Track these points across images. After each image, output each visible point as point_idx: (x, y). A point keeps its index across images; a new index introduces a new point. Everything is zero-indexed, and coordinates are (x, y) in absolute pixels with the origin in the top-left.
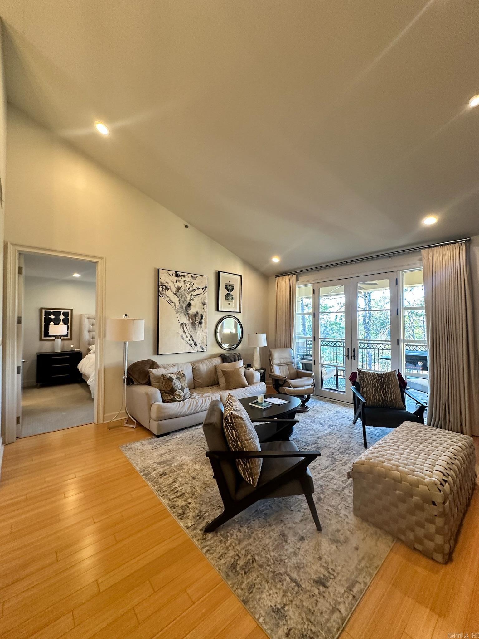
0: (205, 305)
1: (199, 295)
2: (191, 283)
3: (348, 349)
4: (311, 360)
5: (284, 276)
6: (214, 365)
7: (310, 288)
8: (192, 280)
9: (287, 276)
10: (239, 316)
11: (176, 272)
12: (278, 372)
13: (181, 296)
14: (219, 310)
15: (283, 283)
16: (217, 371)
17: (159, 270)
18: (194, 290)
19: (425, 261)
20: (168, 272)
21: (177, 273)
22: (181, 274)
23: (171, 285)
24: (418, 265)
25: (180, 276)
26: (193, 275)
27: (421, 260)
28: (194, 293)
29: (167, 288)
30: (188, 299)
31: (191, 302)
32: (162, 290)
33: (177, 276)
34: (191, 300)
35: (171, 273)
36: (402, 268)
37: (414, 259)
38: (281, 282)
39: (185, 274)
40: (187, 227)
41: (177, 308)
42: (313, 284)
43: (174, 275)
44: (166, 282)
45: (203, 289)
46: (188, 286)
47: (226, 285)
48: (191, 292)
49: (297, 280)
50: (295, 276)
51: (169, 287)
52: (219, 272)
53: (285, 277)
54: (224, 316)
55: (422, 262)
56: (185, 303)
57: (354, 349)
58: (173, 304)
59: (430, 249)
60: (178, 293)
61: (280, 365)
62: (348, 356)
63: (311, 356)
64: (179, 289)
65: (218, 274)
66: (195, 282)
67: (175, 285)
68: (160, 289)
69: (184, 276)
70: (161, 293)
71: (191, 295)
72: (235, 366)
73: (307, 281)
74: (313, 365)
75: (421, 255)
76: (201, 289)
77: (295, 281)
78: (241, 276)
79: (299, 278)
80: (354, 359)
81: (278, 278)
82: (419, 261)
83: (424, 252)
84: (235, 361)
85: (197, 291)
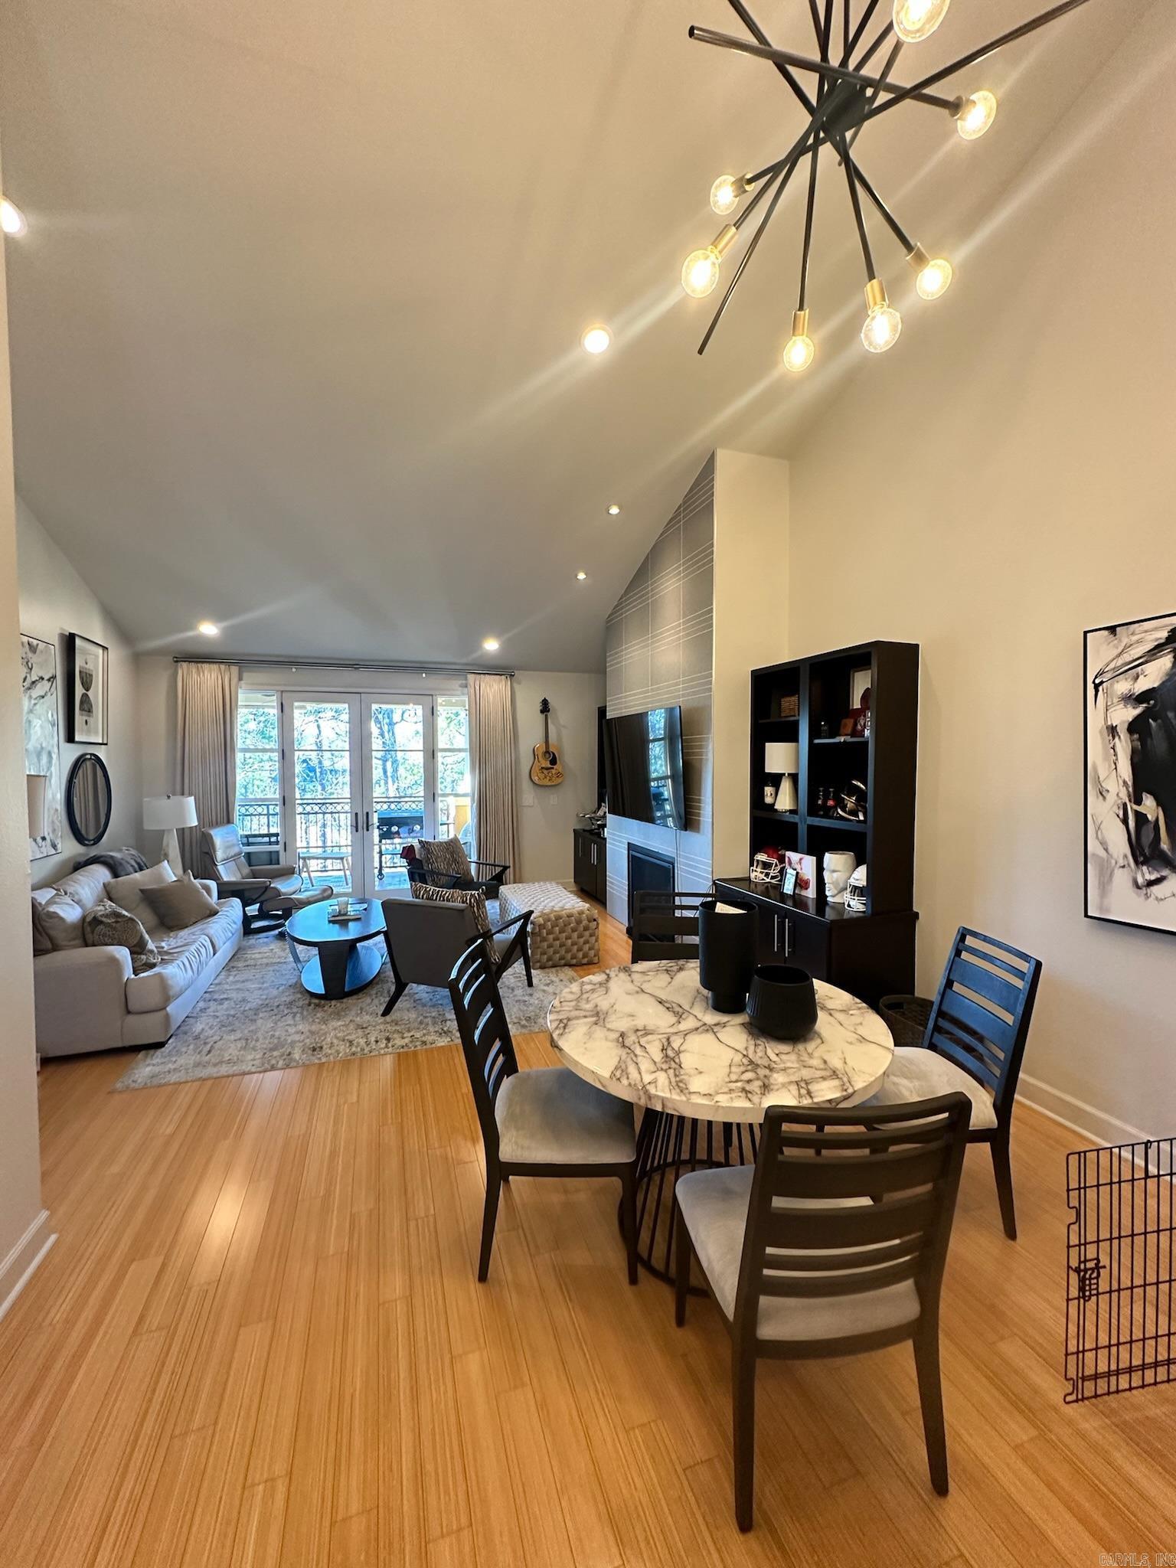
0: (54, 725)
1: (43, 697)
2: (27, 663)
3: (356, 814)
4: (277, 843)
5: (203, 662)
8: (30, 655)
9: (215, 667)
10: (103, 755)
12: (225, 874)
14: (77, 738)
15: (207, 680)
18: (33, 682)
19: (471, 690)
24: (459, 692)
26: (31, 640)
27: (464, 686)
28: (35, 693)
30: (26, 708)
31: (32, 717)
34: (30, 711)
36: (441, 692)
37: (456, 683)
38: (195, 676)
42: (279, 692)
45: (49, 680)
46: (25, 671)
47: (82, 673)
48: (29, 689)
49: (240, 679)
50: (235, 670)
52: (72, 636)
53: (206, 666)
54: (81, 754)
55: (465, 689)
57: (367, 813)
59: (477, 675)
61: (227, 859)
62: (357, 826)
63: (277, 835)
65: (69, 642)
66: (34, 659)
71: (30, 697)
72: (160, 877)
73: (262, 684)
74: (282, 853)
75: (466, 679)
76: (45, 682)
77: (235, 680)
78: (105, 648)
79: (245, 675)
80: (368, 830)
81: (185, 665)
82: (461, 686)
83: (471, 677)
84: (141, 870)
85: (39, 685)
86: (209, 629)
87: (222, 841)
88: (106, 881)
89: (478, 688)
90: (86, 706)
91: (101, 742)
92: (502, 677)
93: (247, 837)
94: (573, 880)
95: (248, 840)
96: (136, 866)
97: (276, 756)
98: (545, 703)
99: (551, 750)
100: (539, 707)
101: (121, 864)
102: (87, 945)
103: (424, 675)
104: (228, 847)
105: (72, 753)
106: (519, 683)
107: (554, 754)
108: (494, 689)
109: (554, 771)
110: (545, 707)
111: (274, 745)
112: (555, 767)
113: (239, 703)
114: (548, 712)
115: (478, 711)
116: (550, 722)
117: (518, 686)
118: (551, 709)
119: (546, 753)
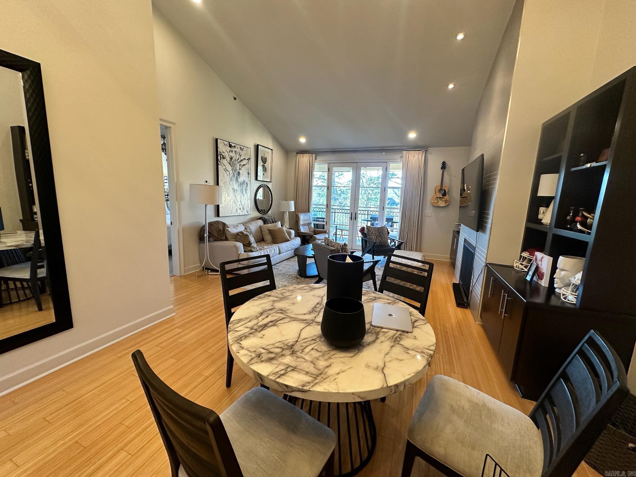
0: (249, 174)
1: (245, 165)
2: (239, 154)
3: (352, 213)
4: (323, 221)
5: (304, 153)
6: (259, 226)
7: (326, 166)
8: (240, 151)
9: (308, 155)
10: (270, 185)
11: (229, 143)
12: (303, 230)
13: (233, 165)
14: (258, 179)
15: (305, 159)
16: (262, 230)
17: (217, 140)
18: (241, 160)
19: (404, 158)
20: (224, 143)
21: (230, 143)
22: (233, 145)
23: (226, 154)
24: (399, 160)
25: (232, 147)
26: (241, 146)
27: (402, 157)
28: (242, 163)
29: (224, 158)
30: (238, 168)
31: (240, 171)
32: (220, 159)
33: (230, 146)
34: (240, 169)
35: (226, 143)
37: (398, 156)
38: (302, 159)
39: (236, 145)
40: (235, 99)
41: (230, 176)
42: (328, 164)
43: (228, 145)
44: (223, 152)
45: (248, 160)
46: (238, 156)
47: (262, 158)
48: (240, 162)
49: (316, 159)
50: (314, 155)
51: (225, 157)
52: (258, 145)
53: (305, 154)
54: (260, 184)
55: (402, 158)
56: (236, 172)
57: (356, 213)
58: (228, 172)
59: (408, 151)
60: (231, 163)
61: (304, 225)
62: (351, 218)
63: (324, 218)
64: (231, 158)
65: (257, 147)
66: (242, 153)
67: (229, 155)
68: (219, 158)
69: (235, 147)
70: (219, 162)
71: (240, 165)
72: (276, 226)
73: (324, 161)
74: (325, 225)
75: (402, 154)
76: (246, 160)
77: (314, 159)
78: (272, 150)
79: (318, 157)
80: (355, 220)
81: (299, 154)
82: (400, 157)
83: (404, 152)
84: (273, 223)
85: (244, 161)
86: (303, 140)
87: (302, 218)
89: (407, 157)
90: (264, 169)
91: (269, 181)
92: (421, 151)
93: (315, 218)
94: (449, 256)
95: (317, 219)
96: (272, 222)
97: (326, 188)
98: (444, 163)
99: (444, 188)
100: (440, 166)
101: (267, 221)
102: (236, 241)
103: (384, 153)
104: (305, 220)
105: (258, 184)
106: (430, 154)
107: (444, 190)
108: (415, 158)
109: (444, 199)
110: (444, 166)
111: (326, 185)
112: (445, 197)
113: (315, 170)
114: (445, 168)
115: (406, 169)
116: (445, 173)
117: (429, 156)
118: (447, 167)
119: (441, 190)
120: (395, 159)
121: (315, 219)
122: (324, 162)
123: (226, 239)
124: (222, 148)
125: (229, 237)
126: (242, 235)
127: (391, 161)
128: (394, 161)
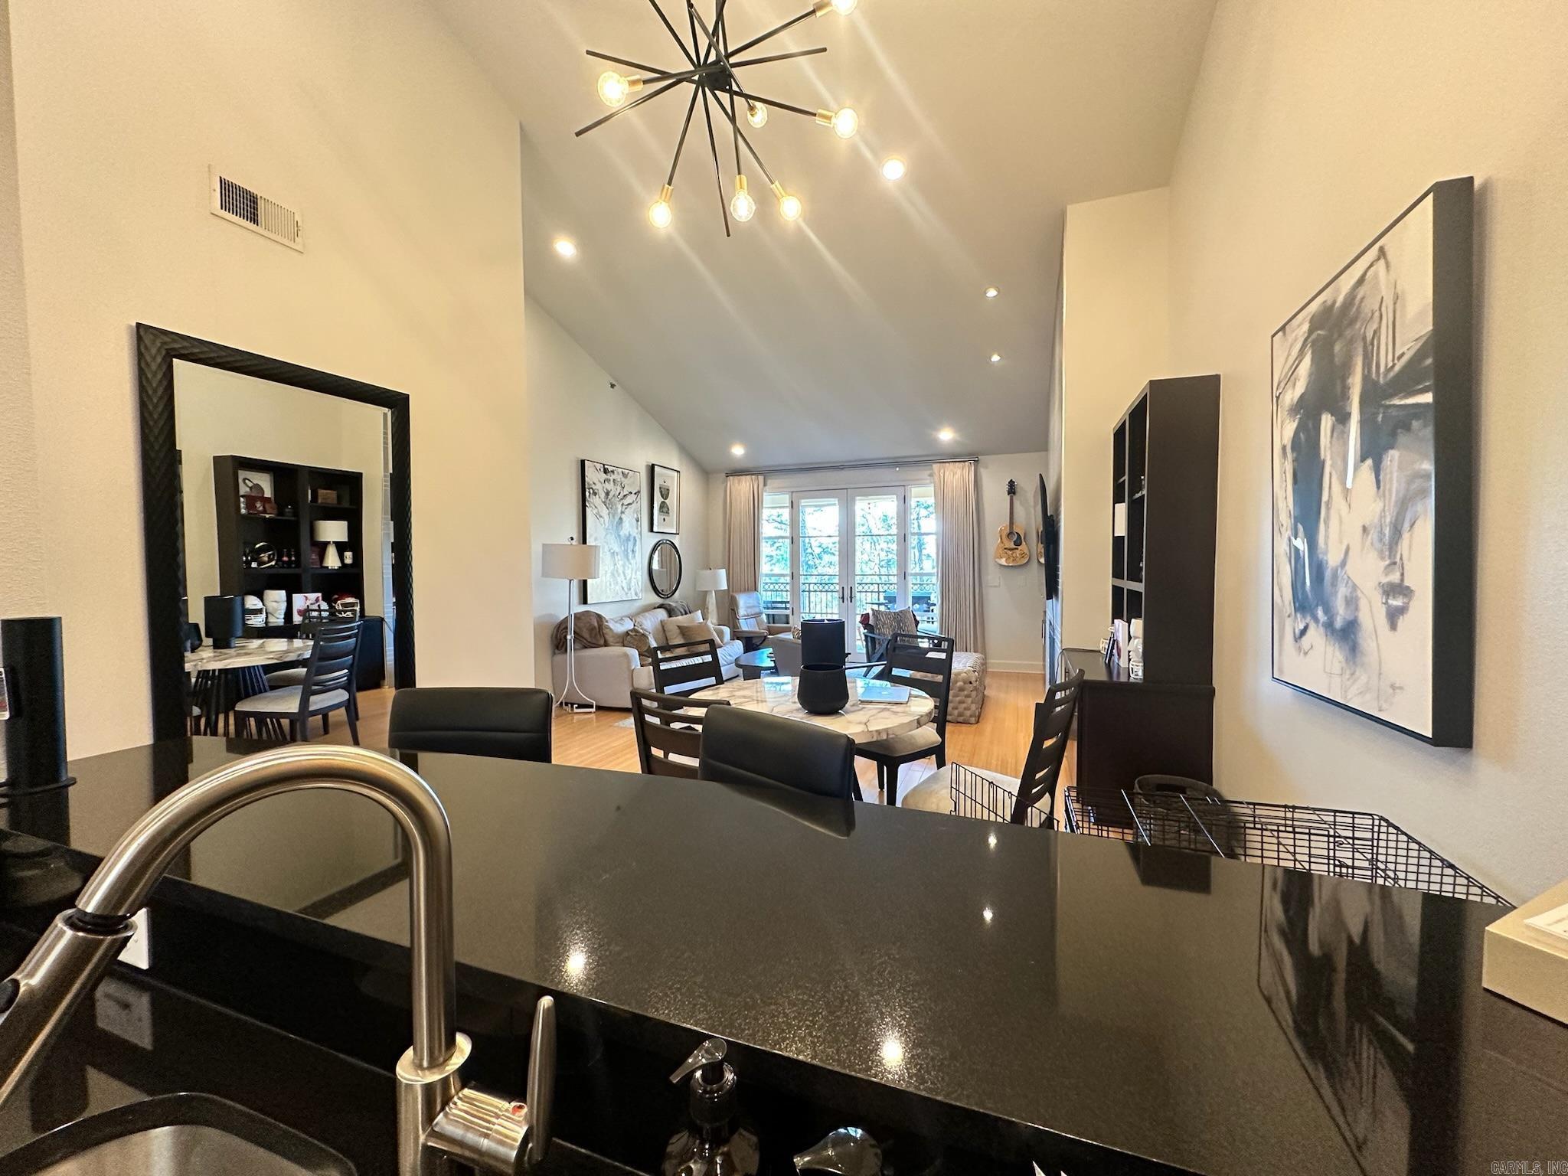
0: (637, 521)
1: (631, 504)
2: (621, 484)
3: (843, 590)
4: (786, 608)
5: (742, 475)
6: (659, 619)
7: (786, 499)
8: (623, 479)
9: (748, 477)
10: (676, 541)
11: (604, 465)
12: (745, 626)
13: (610, 506)
14: (655, 530)
15: (743, 487)
16: (666, 629)
17: (583, 462)
18: (625, 496)
19: (936, 478)
20: (594, 466)
21: (606, 466)
22: (610, 469)
23: (598, 487)
24: (928, 481)
25: (609, 472)
26: (623, 470)
27: (931, 475)
28: (626, 502)
29: (595, 494)
30: (619, 511)
31: (623, 516)
32: (589, 496)
33: (606, 471)
34: (622, 512)
35: (599, 466)
36: (911, 482)
37: (925, 474)
38: (736, 485)
39: (614, 468)
40: (613, 386)
41: (606, 526)
42: (790, 494)
43: (602, 470)
44: (594, 483)
45: (635, 494)
46: (619, 488)
47: (660, 488)
48: (622, 499)
49: (765, 485)
50: (761, 478)
51: (596, 491)
52: (653, 466)
53: (744, 477)
54: (657, 540)
55: (932, 478)
56: (616, 518)
57: (851, 589)
58: (601, 519)
59: (942, 464)
60: (608, 502)
61: (747, 617)
62: (843, 598)
63: (788, 602)
64: (607, 494)
65: (652, 469)
66: (626, 481)
67: (603, 488)
68: (587, 494)
69: (613, 472)
70: (588, 501)
71: (623, 505)
72: (693, 620)
73: (779, 488)
74: (791, 616)
75: (932, 469)
76: (633, 495)
77: (761, 486)
78: (678, 472)
79: (769, 482)
80: (851, 601)
81: (731, 478)
82: (929, 476)
83: (936, 466)
84: (686, 614)
85: (629, 497)
86: (738, 451)
87: (744, 602)
88: (663, 619)
89: (942, 475)
90: (665, 510)
91: (675, 532)
92: (966, 463)
93: (768, 602)
95: (772, 605)
96: (684, 613)
97: (788, 541)
98: (1012, 484)
99: (1016, 530)
100: (1006, 488)
101: (673, 610)
102: (624, 646)
103: (898, 469)
104: (748, 607)
105: (654, 539)
106: (986, 467)
107: (1017, 533)
108: (957, 475)
109: (1018, 552)
110: (1012, 489)
111: (788, 534)
112: (1019, 547)
113: (764, 506)
114: (1014, 493)
115: (942, 497)
116: (1017, 504)
117: (983, 471)
118: (1018, 490)
119: (1010, 534)
120: (918, 480)
121: (769, 605)
122: (780, 490)
123: (606, 644)
124: (592, 476)
125: (610, 639)
126: (636, 635)
127: (914, 483)
128: (918, 482)
